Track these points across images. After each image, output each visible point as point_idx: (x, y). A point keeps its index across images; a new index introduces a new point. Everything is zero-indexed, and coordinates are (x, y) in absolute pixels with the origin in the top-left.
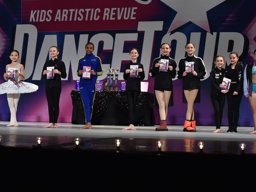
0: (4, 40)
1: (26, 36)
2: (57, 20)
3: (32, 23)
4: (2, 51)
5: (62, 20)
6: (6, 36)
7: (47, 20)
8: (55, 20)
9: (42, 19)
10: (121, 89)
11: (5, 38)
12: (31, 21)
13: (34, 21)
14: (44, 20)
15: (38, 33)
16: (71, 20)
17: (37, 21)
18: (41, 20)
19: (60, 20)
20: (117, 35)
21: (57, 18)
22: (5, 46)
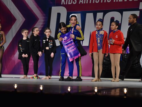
0: (44, 18)
1: (59, 15)
2: (81, 3)
3: (63, 5)
4: (42, 25)
5: (85, 3)
6: (44, 15)
7: (74, 3)
8: (80, 3)
9: (70, 2)
10: (127, 52)
11: (44, 16)
12: (62, 4)
13: (64, 4)
14: (71, 3)
15: (67, 12)
16: (90, 2)
17: (66, 4)
18: (69, 3)
19: (82, 3)
20: (124, 13)
21: (81, 2)
22: (44, 22)
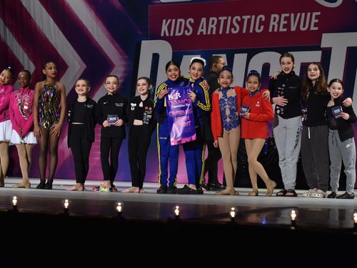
0: (124, 63)
1: (156, 58)
2: (202, 33)
3: (165, 38)
5: (209, 33)
6: (126, 57)
7: (187, 34)
8: (199, 33)
9: (180, 31)
11: (125, 60)
12: (162, 35)
13: (167, 35)
14: (181, 33)
15: (173, 53)
16: (221, 32)
17: (172, 34)
18: (177, 34)
19: (205, 33)
21: (202, 30)
22: (125, 72)
